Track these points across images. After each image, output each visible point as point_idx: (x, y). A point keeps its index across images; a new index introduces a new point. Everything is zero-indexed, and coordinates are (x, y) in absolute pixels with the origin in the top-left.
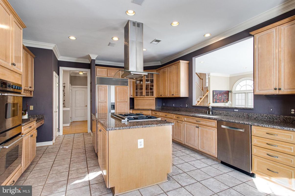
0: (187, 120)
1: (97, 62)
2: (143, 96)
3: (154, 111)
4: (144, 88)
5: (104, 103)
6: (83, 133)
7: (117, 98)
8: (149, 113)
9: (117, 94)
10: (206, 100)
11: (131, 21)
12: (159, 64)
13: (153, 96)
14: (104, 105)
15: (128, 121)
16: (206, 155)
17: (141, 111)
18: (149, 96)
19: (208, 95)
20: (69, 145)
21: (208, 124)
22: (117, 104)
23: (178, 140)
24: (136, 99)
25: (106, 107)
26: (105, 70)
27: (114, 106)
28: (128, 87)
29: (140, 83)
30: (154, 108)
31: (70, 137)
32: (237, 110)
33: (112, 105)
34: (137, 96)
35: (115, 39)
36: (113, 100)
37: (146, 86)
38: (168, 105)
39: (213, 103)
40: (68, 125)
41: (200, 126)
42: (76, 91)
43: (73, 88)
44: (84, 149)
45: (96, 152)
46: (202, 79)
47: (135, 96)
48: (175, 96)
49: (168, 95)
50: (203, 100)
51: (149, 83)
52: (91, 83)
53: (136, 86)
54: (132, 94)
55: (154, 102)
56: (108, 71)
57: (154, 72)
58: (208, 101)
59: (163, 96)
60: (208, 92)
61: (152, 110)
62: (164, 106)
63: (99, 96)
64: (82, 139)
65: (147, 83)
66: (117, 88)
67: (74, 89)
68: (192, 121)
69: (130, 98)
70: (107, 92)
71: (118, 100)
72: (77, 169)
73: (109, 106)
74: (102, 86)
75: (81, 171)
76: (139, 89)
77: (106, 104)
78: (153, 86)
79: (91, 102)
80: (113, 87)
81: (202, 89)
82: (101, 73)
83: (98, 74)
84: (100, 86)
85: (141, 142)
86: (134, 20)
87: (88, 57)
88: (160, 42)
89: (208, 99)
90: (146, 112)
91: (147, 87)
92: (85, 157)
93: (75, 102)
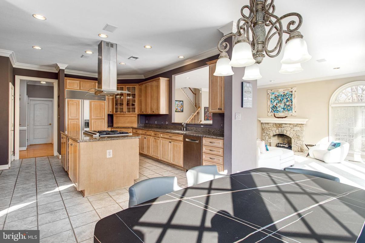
0: (163, 136)
1: (66, 72)
2: (124, 112)
3: (135, 128)
4: (125, 103)
5: (76, 120)
6: (48, 156)
7: (92, 114)
8: (130, 131)
9: (92, 109)
10: (197, 118)
11: (104, 42)
12: (143, 77)
13: (135, 112)
14: (76, 122)
15: (99, 136)
16: (177, 167)
17: (120, 130)
18: (130, 112)
19: (199, 112)
20: (31, 168)
21: (177, 139)
22: (92, 121)
23: (156, 156)
24: (115, 115)
25: (78, 125)
26: (77, 82)
27: (88, 123)
28: (106, 102)
29: (121, 98)
30: (135, 125)
31: (30, 161)
32: (203, 126)
33: (85, 123)
34: (116, 112)
35: (89, 52)
36: (87, 117)
37: (128, 101)
38: (151, 122)
39: (205, 120)
40: (25, 148)
41: (172, 141)
42: (34, 105)
43: (31, 101)
44: (51, 170)
45: (66, 170)
46: (196, 94)
47: (114, 112)
48: (156, 112)
49: (149, 112)
50: (194, 118)
51: (130, 98)
52: (59, 97)
53: (117, 101)
54: (111, 110)
55: (136, 119)
56: (81, 84)
57: (137, 86)
58: (199, 119)
59: (144, 113)
60: (199, 109)
61: (133, 128)
62: (147, 124)
63: (70, 111)
64: (48, 162)
65: (128, 98)
66: (92, 103)
67: (32, 103)
68: (167, 137)
69: (109, 115)
70: (79, 108)
71: (93, 117)
72: (46, 185)
73: (81, 123)
74: (73, 101)
75: (50, 186)
76: (119, 105)
77: (78, 122)
78: (134, 101)
79: (59, 119)
80: (87, 103)
81: (196, 105)
82: (71, 85)
83: (68, 87)
84: (70, 101)
85: (109, 153)
86: (108, 41)
87: (56, 66)
88: (137, 59)
89: (199, 117)
90: (126, 130)
91: (128, 103)
92: (54, 176)
93: (34, 120)
